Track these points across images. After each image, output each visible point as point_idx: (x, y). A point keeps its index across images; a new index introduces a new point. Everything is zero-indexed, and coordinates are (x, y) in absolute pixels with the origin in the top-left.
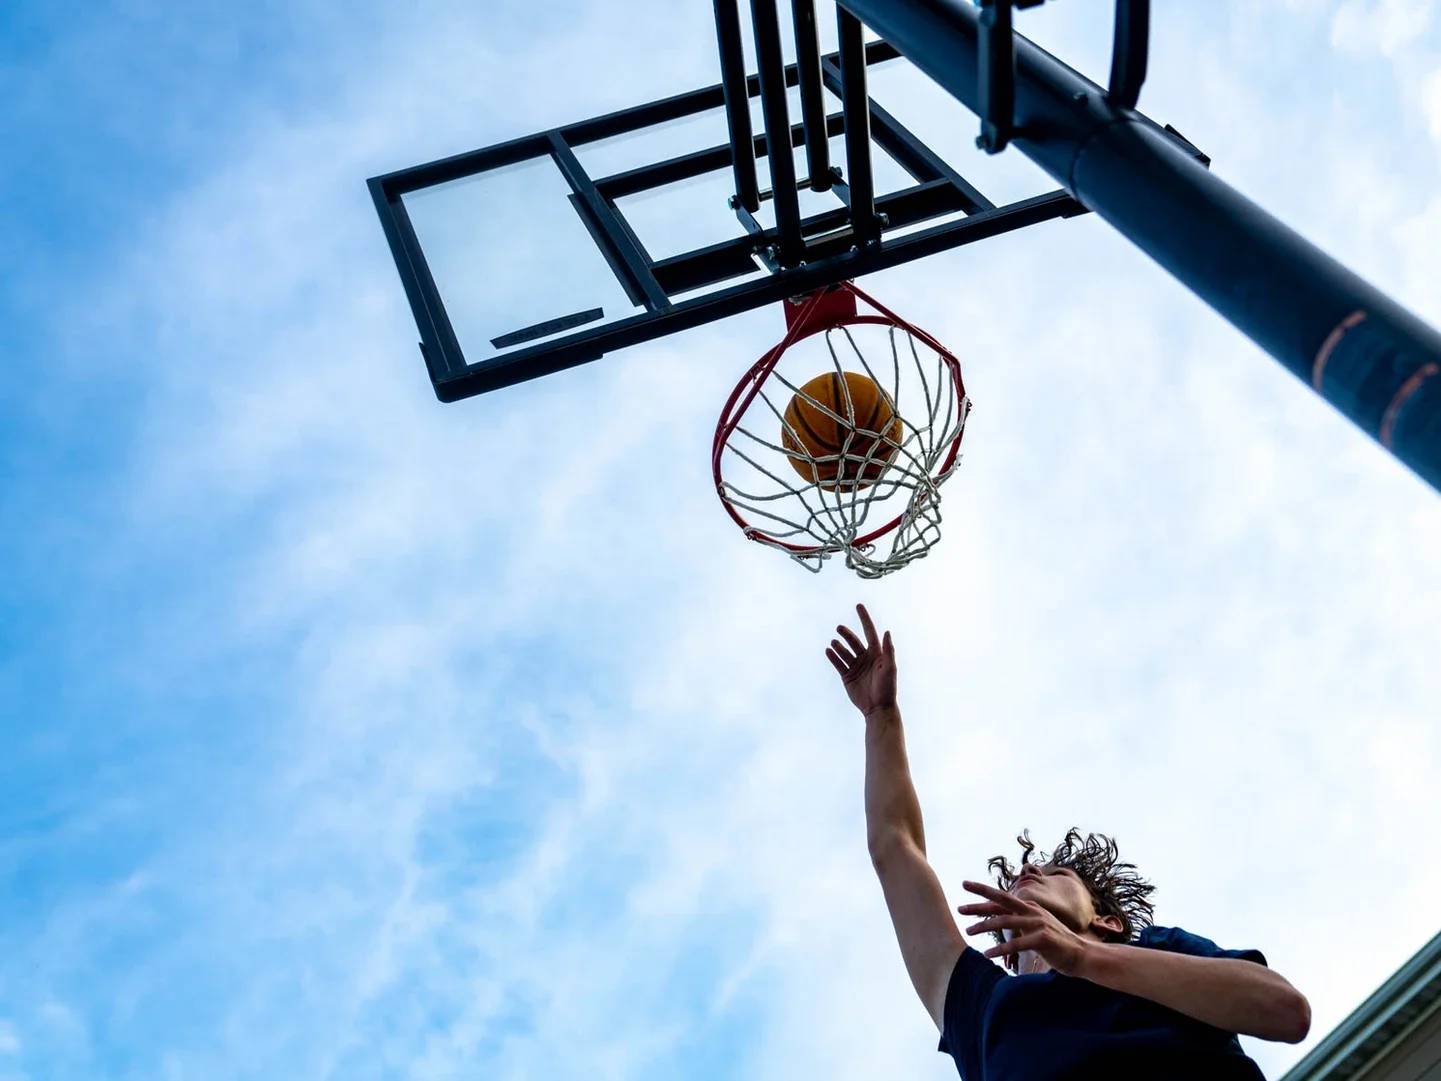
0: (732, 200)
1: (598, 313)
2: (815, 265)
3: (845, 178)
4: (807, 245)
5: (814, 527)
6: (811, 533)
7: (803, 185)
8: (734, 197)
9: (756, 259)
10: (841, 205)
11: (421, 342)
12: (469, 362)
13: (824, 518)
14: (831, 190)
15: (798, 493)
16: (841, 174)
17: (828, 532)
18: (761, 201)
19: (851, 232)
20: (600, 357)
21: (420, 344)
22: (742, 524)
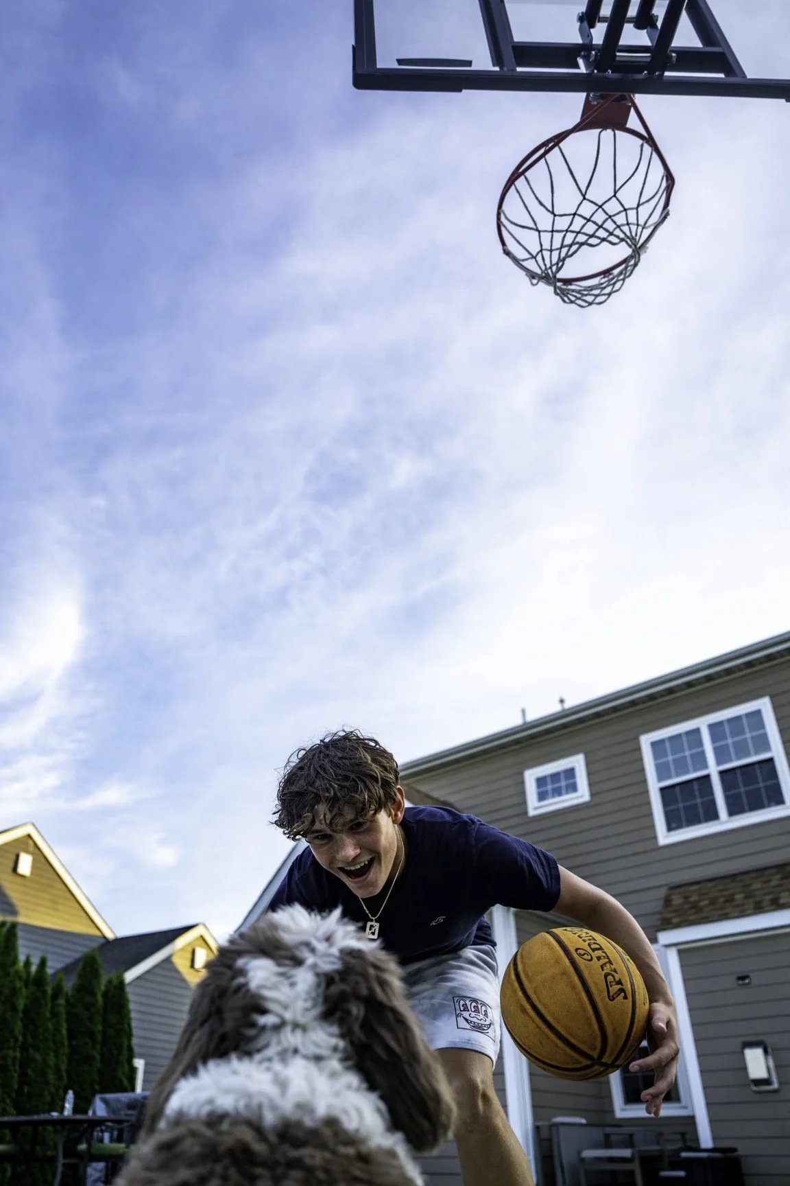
0: (581, 15)
1: (469, 63)
2: (616, 75)
3: (659, 24)
4: (617, 59)
5: (539, 258)
6: (536, 261)
7: (630, 21)
8: (583, 13)
9: (581, 62)
10: (649, 43)
11: (354, 44)
12: (378, 66)
13: (546, 254)
14: (645, 31)
15: (539, 232)
16: (657, 20)
17: (545, 265)
18: (599, 21)
19: (649, 60)
20: (460, 90)
21: (353, 46)
22: (503, 243)
